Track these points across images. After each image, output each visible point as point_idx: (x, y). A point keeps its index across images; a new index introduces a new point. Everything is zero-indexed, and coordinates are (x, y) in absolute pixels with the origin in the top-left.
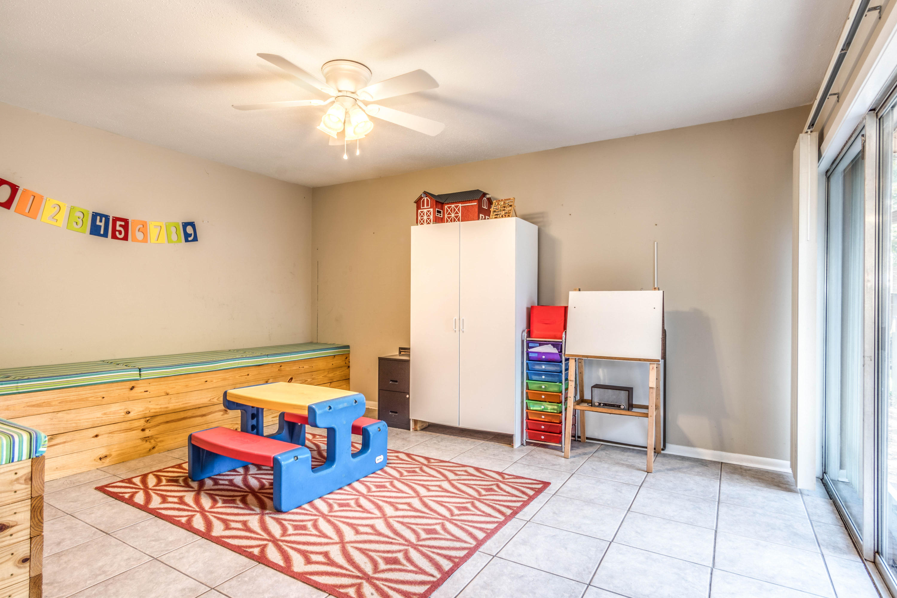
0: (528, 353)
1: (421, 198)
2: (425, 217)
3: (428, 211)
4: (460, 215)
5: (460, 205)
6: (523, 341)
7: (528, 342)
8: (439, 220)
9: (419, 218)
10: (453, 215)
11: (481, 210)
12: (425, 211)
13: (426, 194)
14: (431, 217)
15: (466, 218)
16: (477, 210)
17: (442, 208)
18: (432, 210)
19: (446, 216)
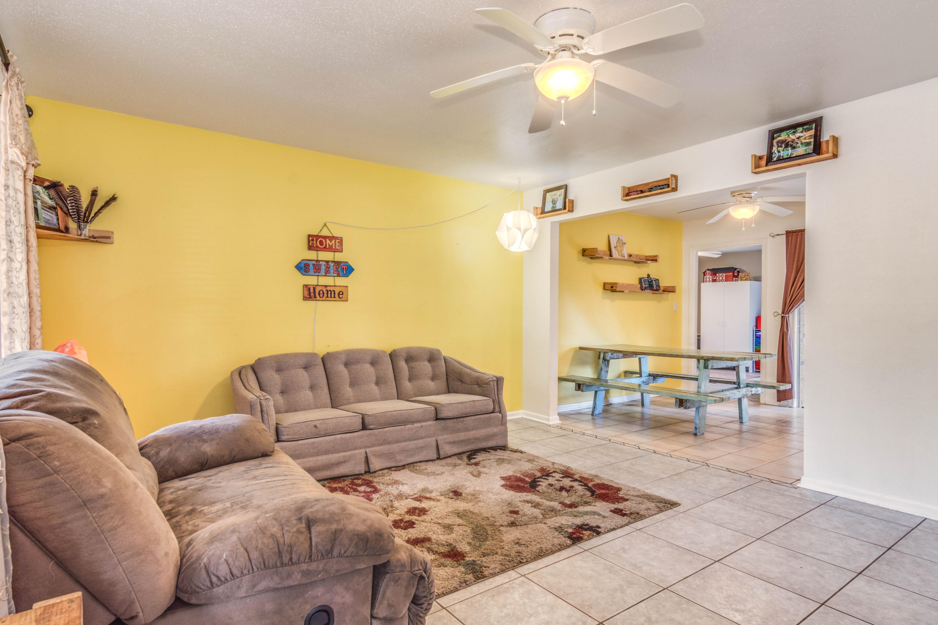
0: (756, 335)
1: (706, 271)
2: (708, 280)
3: (709, 277)
4: (724, 278)
5: (724, 274)
6: (753, 331)
7: (756, 331)
8: (714, 281)
9: (705, 280)
10: (721, 278)
11: (734, 276)
12: (708, 277)
13: (708, 270)
14: (711, 279)
15: (726, 280)
16: (732, 276)
17: (716, 275)
18: (711, 277)
19: (717, 278)
